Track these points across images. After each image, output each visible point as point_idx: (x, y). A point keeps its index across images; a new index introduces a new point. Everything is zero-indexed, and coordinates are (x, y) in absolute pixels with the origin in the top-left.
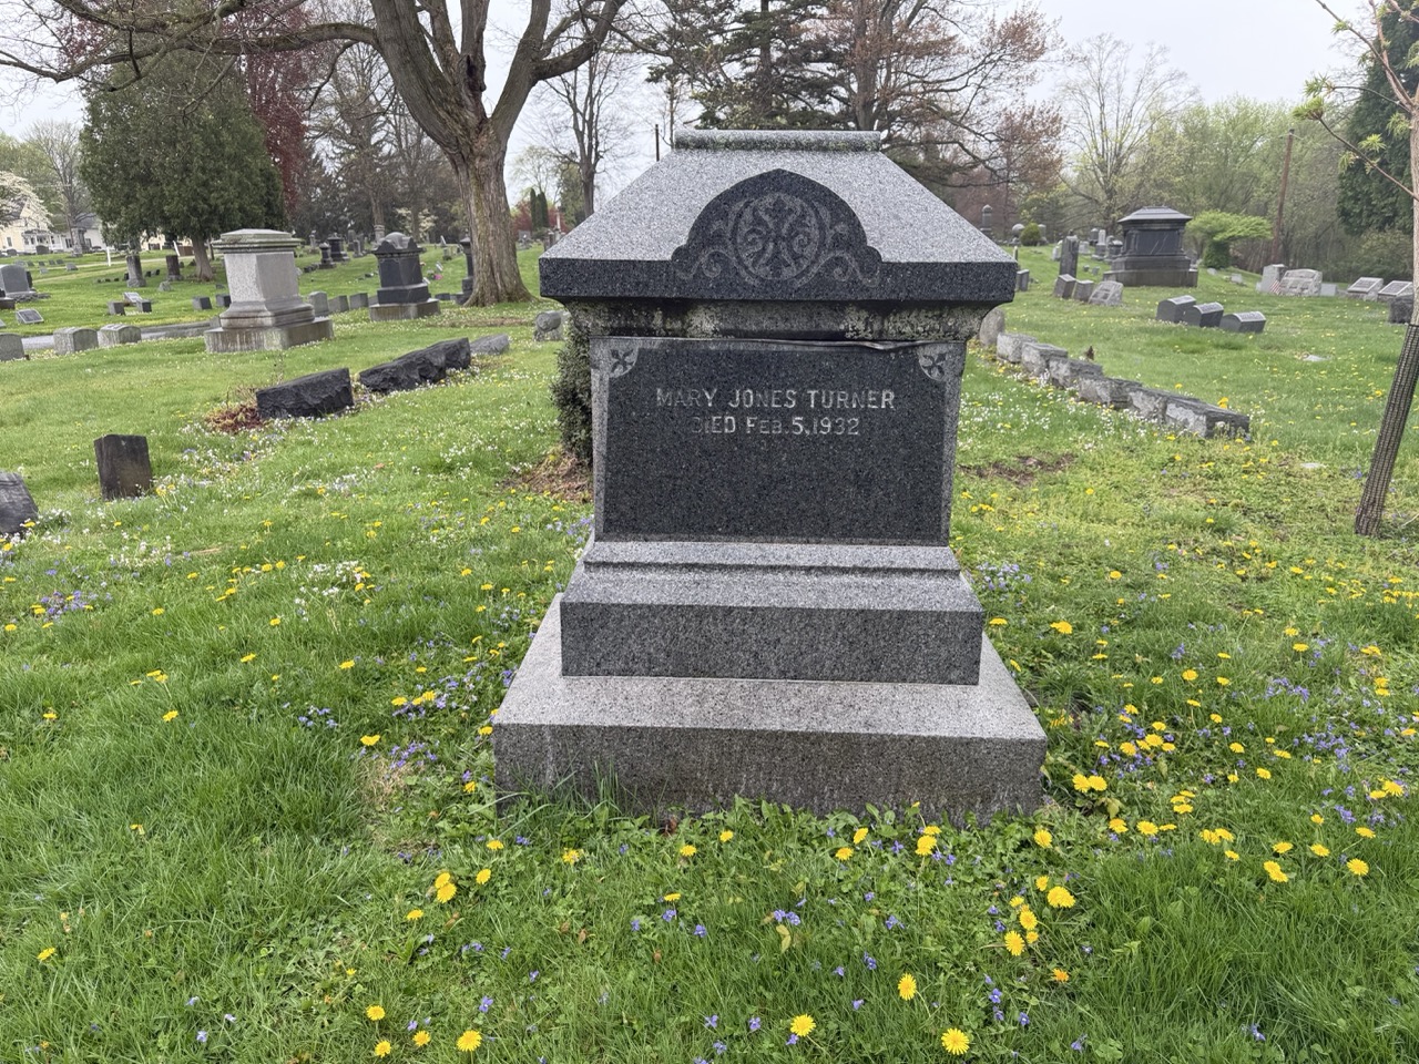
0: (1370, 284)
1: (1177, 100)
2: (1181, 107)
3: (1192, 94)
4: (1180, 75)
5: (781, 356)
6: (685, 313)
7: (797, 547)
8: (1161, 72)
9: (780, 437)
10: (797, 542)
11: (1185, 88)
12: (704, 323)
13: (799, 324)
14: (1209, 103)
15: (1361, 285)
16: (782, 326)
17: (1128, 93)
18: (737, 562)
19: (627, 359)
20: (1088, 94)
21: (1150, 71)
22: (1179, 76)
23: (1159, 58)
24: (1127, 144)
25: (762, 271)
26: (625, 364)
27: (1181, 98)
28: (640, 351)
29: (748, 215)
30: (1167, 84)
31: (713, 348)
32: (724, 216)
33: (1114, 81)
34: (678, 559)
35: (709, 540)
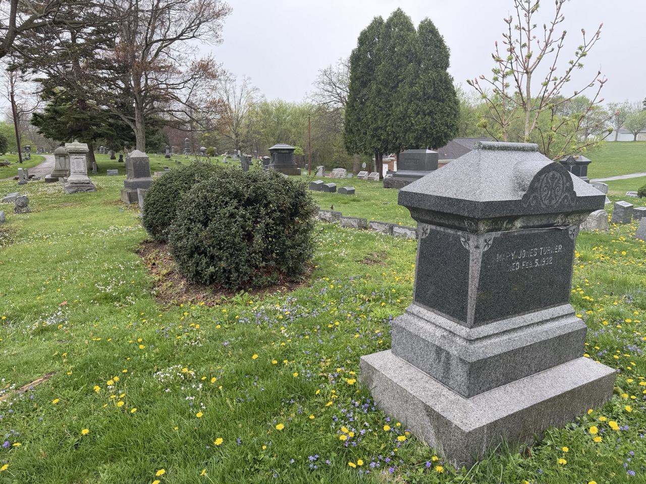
0: (364, 174)
1: (257, 98)
2: (259, 102)
3: (263, 97)
4: (257, 89)
5: (535, 235)
6: (514, 221)
7: (532, 314)
8: (249, 87)
9: (531, 268)
10: (532, 312)
11: (259, 94)
12: (518, 224)
13: (544, 222)
14: (269, 101)
15: (361, 174)
16: (540, 223)
17: (238, 94)
18: (518, 326)
19: (489, 243)
20: (222, 93)
21: (245, 86)
22: (255, 89)
23: (248, 81)
24: (240, 115)
25: (546, 202)
26: (488, 245)
27: (259, 98)
28: (494, 238)
29: (545, 181)
30: (252, 92)
31: (516, 234)
32: (538, 181)
33: (231, 89)
34: (501, 330)
35: (507, 318)
